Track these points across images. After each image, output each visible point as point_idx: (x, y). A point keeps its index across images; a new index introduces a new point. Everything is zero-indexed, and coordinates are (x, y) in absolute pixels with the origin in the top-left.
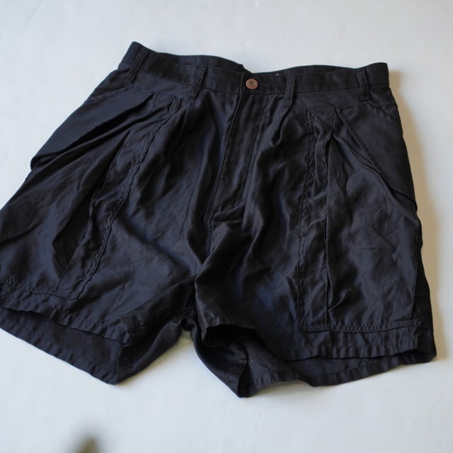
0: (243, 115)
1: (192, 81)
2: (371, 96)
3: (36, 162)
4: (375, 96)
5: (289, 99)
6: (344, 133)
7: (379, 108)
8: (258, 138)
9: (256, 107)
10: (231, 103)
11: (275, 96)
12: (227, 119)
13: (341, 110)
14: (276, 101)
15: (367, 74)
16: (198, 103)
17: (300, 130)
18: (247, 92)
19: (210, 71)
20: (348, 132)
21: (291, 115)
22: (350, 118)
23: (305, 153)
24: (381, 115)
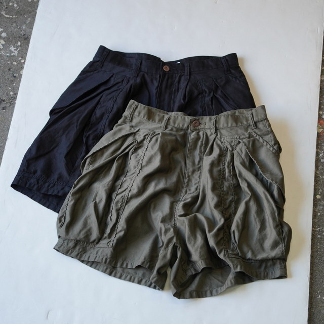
0: (164, 86)
1: (134, 67)
2: (230, 71)
3: (52, 112)
4: (233, 71)
5: (187, 75)
6: (219, 92)
7: (236, 78)
8: (173, 97)
9: (170, 81)
10: (156, 79)
11: (180, 74)
12: (155, 88)
13: (216, 80)
14: (180, 77)
15: (227, 60)
16: (138, 80)
17: (196, 92)
18: (165, 73)
19: (143, 62)
20: (221, 91)
21: (190, 84)
22: (222, 83)
23: (200, 104)
24: (238, 81)
